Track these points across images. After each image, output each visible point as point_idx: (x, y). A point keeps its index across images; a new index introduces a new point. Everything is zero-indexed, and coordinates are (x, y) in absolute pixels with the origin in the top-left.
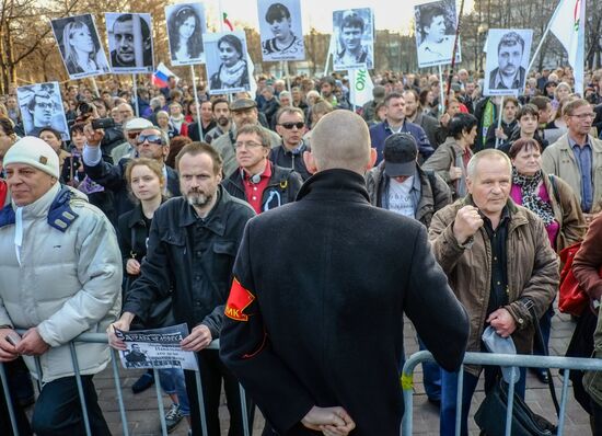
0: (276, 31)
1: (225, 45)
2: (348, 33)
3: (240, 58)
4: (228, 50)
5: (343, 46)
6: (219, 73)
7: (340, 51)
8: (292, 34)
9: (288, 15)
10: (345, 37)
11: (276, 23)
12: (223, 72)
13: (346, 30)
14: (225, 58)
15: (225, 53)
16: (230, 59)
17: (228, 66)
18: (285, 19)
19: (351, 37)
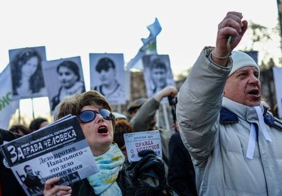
0: (103, 79)
1: (63, 70)
2: (156, 73)
3: (78, 80)
4: (67, 74)
5: (155, 84)
6: (58, 96)
7: (153, 87)
8: (116, 81)
9: (114, 66)
10: (155, 76)
11: (103, 72)
12: (63, 92)
13: (155, 70)
14: (64, 81)
15: (64, 77)
16: (69, 81)
17: (68, 88)
18: (111, 70)
19: (159, 76)
